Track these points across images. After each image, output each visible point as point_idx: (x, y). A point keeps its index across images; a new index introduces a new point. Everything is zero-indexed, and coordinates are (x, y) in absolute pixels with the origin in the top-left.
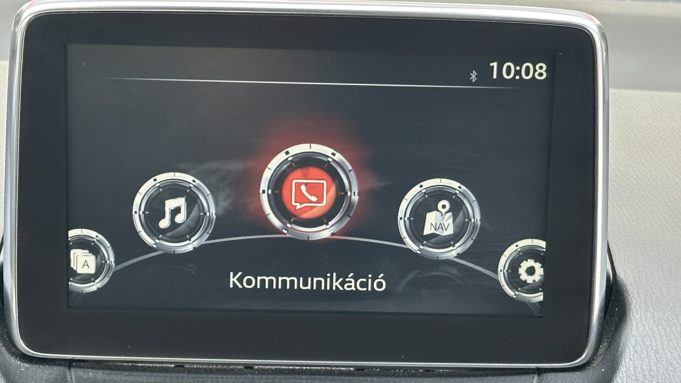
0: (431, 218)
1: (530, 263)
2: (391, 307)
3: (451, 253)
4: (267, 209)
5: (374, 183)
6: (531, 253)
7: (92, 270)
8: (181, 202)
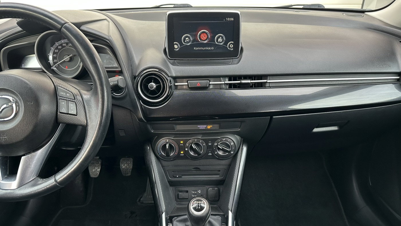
0: (219, 39)
1: (231, 45)
2: (214, 51)
3: (222, 44)
4: (199, 39)
5: (212, 35)
6: (231, 43)
7: (177, 48)
8: (188, 38)
